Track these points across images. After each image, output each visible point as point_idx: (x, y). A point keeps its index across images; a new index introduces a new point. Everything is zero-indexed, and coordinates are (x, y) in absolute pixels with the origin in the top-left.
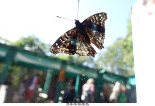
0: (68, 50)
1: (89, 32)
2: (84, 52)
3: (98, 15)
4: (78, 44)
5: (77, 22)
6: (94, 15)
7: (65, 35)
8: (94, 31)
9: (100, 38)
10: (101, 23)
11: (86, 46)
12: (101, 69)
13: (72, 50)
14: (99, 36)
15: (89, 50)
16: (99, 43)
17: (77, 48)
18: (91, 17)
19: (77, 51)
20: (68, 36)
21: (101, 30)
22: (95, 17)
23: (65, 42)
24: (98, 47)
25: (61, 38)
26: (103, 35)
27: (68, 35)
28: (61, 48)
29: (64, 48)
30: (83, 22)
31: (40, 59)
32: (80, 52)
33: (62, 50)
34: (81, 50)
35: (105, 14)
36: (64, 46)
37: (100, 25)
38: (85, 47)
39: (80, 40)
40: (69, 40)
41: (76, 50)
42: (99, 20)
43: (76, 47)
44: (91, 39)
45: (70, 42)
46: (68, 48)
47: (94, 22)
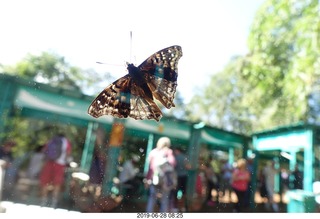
0: (117, 110)
1: (150, 81)
2: (142, 113)
3: (165, 51)
4: (133, 101)
5: (131, 67)
6: (159, 52)
7: (111, 88)
8: (160, 79)
9: (169, 90)
10: (172, 63)
11: (146, 103)
12: (198, 122)
13: (124, 110)
14: (168, 87)
15: (150, 111)
16: (167, 98)
17: (132, 107)
18: (154, 56)
19: (132, 112)
20: (116, 90)
21: (171, 76)
22: (161, 56)
23: (113, 99)
24: (165, 104)
25: (105, 92)
26: (173, 85)
27: (117, 87)
28: (106, 108)
29: (111, 108)
30: (140, 66)
31: (71, 103)
32: (136, 113)
33: (107, 111)
34: (137, 110)
35: (179, 48)
36: (111, 105)
37: (169, 68)
38: (145, 106)
39: (135, 95)
40: (118, 95)
41: (129, 110)
42: (167, 59)
43: (129, 105)
44: (155, 92)
45: (120, 98)
46: (117, 107)
47: (160, 64)
